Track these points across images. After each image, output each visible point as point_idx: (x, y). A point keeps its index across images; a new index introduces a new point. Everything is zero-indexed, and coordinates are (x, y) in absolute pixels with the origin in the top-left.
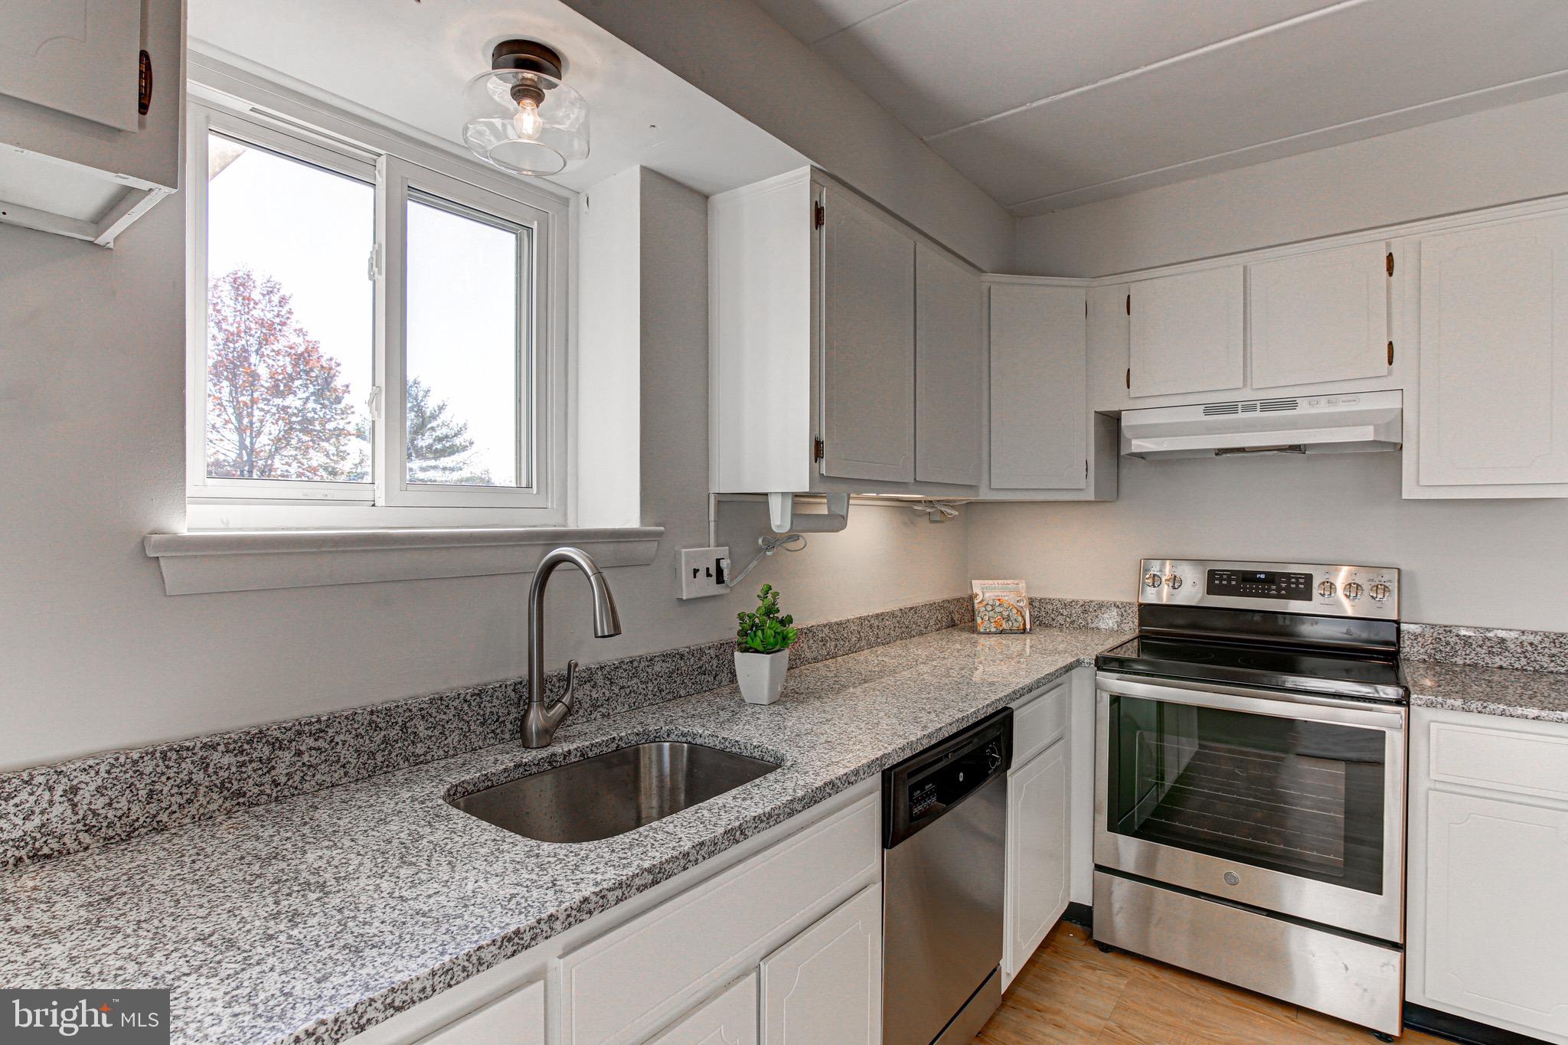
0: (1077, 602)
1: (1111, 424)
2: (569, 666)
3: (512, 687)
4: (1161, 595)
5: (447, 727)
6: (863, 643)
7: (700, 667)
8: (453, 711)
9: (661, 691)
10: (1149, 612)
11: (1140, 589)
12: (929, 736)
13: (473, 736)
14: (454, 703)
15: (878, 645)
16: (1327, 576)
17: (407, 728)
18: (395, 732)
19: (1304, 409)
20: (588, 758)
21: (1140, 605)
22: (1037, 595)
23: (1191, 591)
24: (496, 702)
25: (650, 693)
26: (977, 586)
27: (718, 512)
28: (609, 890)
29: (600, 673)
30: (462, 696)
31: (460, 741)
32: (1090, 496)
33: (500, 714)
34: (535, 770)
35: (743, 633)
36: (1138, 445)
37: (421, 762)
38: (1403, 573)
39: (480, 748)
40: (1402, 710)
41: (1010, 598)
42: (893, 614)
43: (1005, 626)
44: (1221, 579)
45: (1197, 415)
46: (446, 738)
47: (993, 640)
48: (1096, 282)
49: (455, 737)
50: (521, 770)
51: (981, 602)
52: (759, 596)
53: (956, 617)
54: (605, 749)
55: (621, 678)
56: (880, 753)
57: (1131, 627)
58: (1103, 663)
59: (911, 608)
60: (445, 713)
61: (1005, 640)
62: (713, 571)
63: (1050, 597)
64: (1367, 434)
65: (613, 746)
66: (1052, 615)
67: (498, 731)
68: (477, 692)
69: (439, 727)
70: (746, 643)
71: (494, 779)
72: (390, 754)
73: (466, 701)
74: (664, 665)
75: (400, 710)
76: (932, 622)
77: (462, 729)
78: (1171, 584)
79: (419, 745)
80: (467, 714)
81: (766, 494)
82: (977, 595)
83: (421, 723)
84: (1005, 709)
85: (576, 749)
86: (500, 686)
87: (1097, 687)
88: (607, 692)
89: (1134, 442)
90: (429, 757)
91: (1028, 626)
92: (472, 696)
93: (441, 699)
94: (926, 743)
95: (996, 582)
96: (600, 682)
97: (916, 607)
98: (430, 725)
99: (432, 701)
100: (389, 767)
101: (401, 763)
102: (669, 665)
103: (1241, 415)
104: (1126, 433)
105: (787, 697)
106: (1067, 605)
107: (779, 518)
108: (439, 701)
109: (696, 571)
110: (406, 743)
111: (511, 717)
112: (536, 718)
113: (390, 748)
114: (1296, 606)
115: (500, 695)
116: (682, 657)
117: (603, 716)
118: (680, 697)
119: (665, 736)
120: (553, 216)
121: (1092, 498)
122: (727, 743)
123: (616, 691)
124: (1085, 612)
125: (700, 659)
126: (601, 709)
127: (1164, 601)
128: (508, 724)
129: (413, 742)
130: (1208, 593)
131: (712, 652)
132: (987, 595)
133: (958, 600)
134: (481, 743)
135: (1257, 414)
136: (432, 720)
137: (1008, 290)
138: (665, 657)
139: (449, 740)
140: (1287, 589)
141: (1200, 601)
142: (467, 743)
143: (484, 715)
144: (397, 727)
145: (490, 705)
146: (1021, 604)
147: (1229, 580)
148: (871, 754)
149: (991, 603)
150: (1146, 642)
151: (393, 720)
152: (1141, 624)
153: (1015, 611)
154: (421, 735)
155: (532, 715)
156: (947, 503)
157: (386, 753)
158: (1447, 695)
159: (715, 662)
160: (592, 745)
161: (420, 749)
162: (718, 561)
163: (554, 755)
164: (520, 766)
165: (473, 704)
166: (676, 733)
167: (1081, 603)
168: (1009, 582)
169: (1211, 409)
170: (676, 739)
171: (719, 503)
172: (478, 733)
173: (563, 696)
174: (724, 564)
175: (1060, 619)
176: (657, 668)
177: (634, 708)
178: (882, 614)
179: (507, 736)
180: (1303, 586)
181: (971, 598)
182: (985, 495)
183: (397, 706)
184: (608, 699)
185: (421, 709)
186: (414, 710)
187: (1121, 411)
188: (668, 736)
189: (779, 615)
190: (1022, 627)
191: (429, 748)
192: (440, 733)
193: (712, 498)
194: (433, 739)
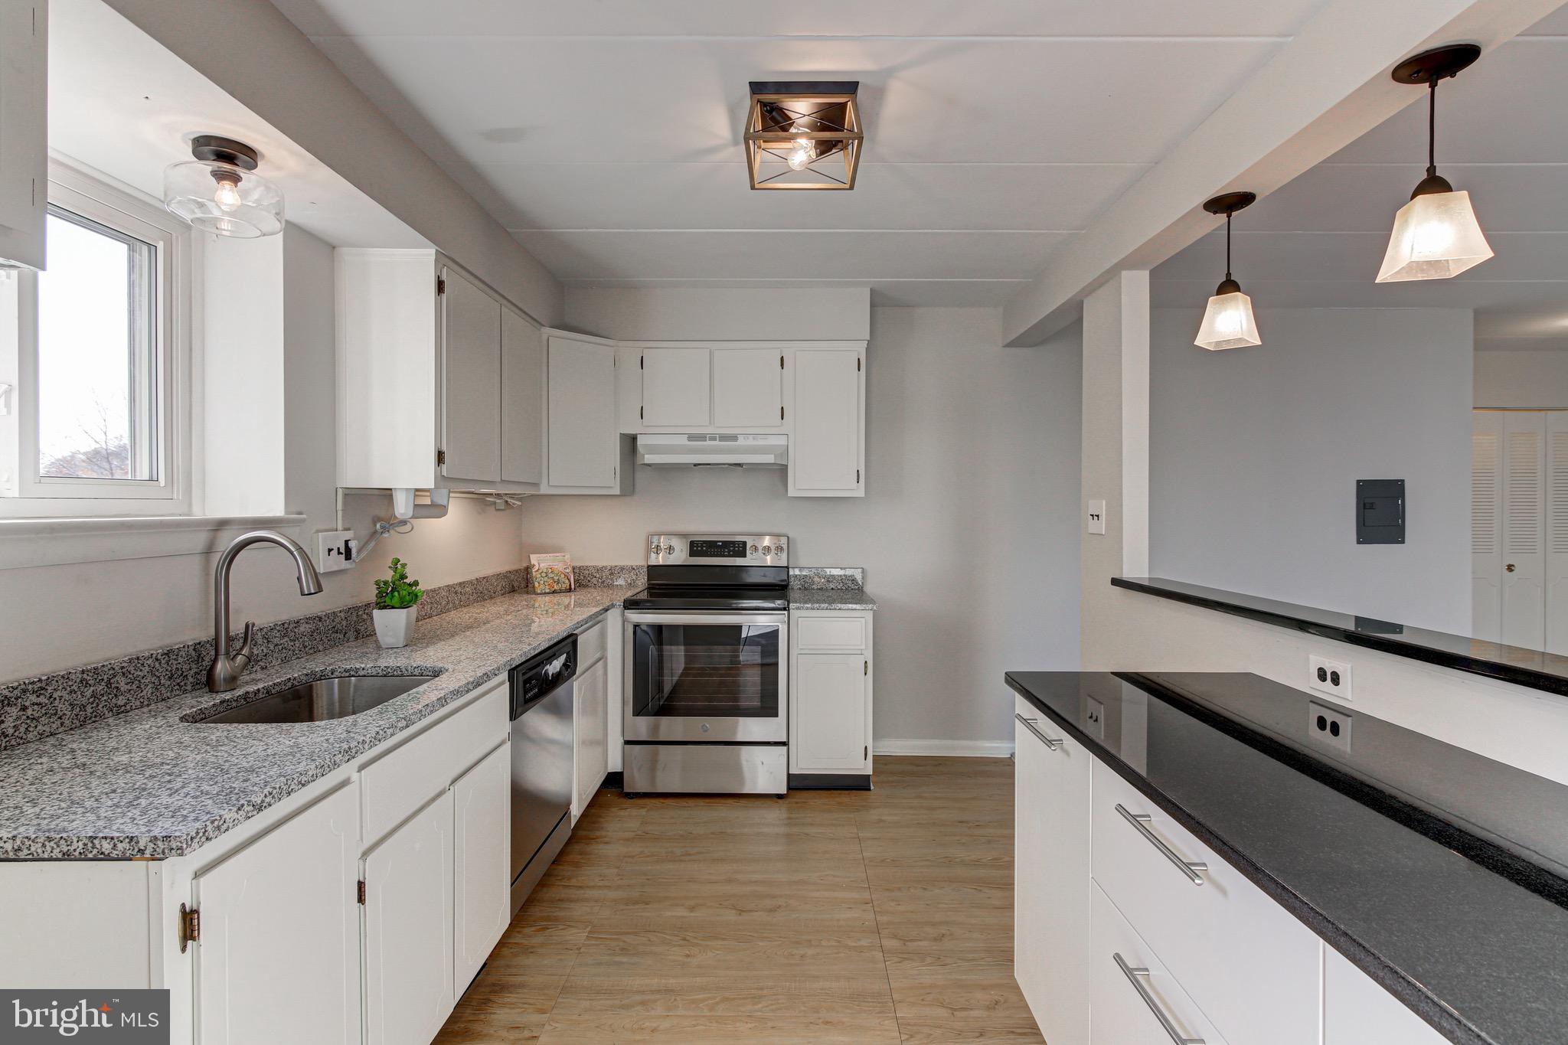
0: (606, 567)
1: (630, 442)
2: (247, 626)
3: (193, 647)
4: (660, 559)
5: (143, 681)
6: (451, 605)
7: (334, 627)
8: (147, 669)
9: (305, 647)
10: (653, 571)
11: (647, 558)
12: (534, 649)
13: (163, 689)
14: (148, 662)
15: (461, 606)
16: (754, 542)
17: (111, 684)
18: (101, 687)
19: (741, 441)
20: (272, 694)
21: (649, 566)
22: (578, 564)
23: (680, 556)
24: (180, 660)
25: (297, 649)
26: (534, 559)
27: (345, 504)
28: (388, 728)
29: (259, 634)
30: (154, 656)
31: (152, 693)
32: (617, 492)
33: (184, 670)
34: (234, 704)
35: (380, 595)
36: (649, 459)
37: (123, 712)
38: (790, 539)
39: (168, 698)
40: (786, 612)
41: (559, 567)
42: (471, 582)
43: (556, 587)
44: (697, 547)
45: (683, 441)
46: (142, 691)
47: (547, 598)
48: (621, 343)
49: (149, 690)
50: (225, 705)
51: (537, 571)
52: (390, 567)
53: (516, 584)
54: (284, 687)
55: (275, 637)
56: (509, 658)
57: (642, 582)
58: (631, 604)
59: (484, 578)
60: (141, 670)
61: (557, 598)
62: (342, 550)
63: (586, 564)
64: (769, 459)
65: (290, 684)
66: (589, 578)
67: (182, 684)
68: (166, 652)
69: (137, 682)
70: (385, 602)
71: (207, 712)
72: (97, 706)
73: (157, 660)
74: (307, 626)
75: (105, 669)
76: (499, 588)
77: (154, 683)
78: (668, 551)
79: (120, 698)
80: (158, 670)
81: (391, 489)
82: (534, 565)
83: (122, 679)
84: (571, 635)
85: (263, 688)
86: (184, 647)
87: (624, 621)
88: (265, 651)
89: (646, 456)
90: (128, 707)
91: (573, 587)
92: (162, 655)
93: (138, 658)
94: (533, 653)
95: (548, 555)
96: (260, 641)
97: (488, 577)
98: (129, 681)
99: (130, 661)
100: (96, 718)
101: (107, 713)
102: (312, 626)
103: (708, 443)
104: (640, 449)
105: (415, 640)
106: (600, 570)
107: (402, 507)
108: (136, 660)
109: (330, 550)
110: (110, 696)
111: (192, 672)
112: (222, 668)
113: (97, 701)
114: (739, 561)
115: (184, 654)
116: (320, 619)
117: (262, 668)
118: (319, 651)
119: (329, 674)
120: (177, 237)
121: (618, 493)
122: (389, 670)
123: (272, 648)
124: (612, 574)
125: (333, 621)
126: (260, 663)
127: (661, 563)
128: (190, 678)
129: (116, 695)
130: (690, 556)
131: (342, 615)
132: (542, 565)
133: (517, 571)
134: (169, 694)
135: (717, 443)
136: (131, 676)
137: (561, 342)
138: (308, 620)
139: (145, 692)
140: (734, 551)
141: (685, 561)
142: (158, 694)
143: (171, 671)
144: (103, 684)
145: (176, 662)
146: (567, 571)
147: (702, 547)
148: (502, 660)
149: (545, 571)
150: (651, 589)
151: (100, 678)
152: (649, 579)
153: (563, 576)
154: (122, 689)
155: (219, 666)
156: (512, 496)
157: (94, 705)
158: (806, 602)
159: (344, 623)
160: (274, 684)
161: (121, 701)
162: (347, 542)
163: (248, 693)
164: (224, 701)
165: (163, 662)
166: (340, 670)
167: (609, 568)
168: (558, 555)
169: (692, 437)
170: (339, 675)
171: (345, 495)
172: (167, 686)
173: (242, 649)
174: (352, 544)
175: (594, 581)
176: (302, 629)
177: (285, 661)
178: (464, 582)
179: (189, 688)
180: (739, 549)
181: (528, 570)
182: (544, 490)
183: (103, 666)
184: (266, 655)
185: (123, 668)
186: (117, 668)
187: (636, 434)
188: (332, 674)
189: (407, 581)
190: (568, 587)
191: (128, 700)
192: (137, 687)
193: (340, 493)
194: (132, 692)
